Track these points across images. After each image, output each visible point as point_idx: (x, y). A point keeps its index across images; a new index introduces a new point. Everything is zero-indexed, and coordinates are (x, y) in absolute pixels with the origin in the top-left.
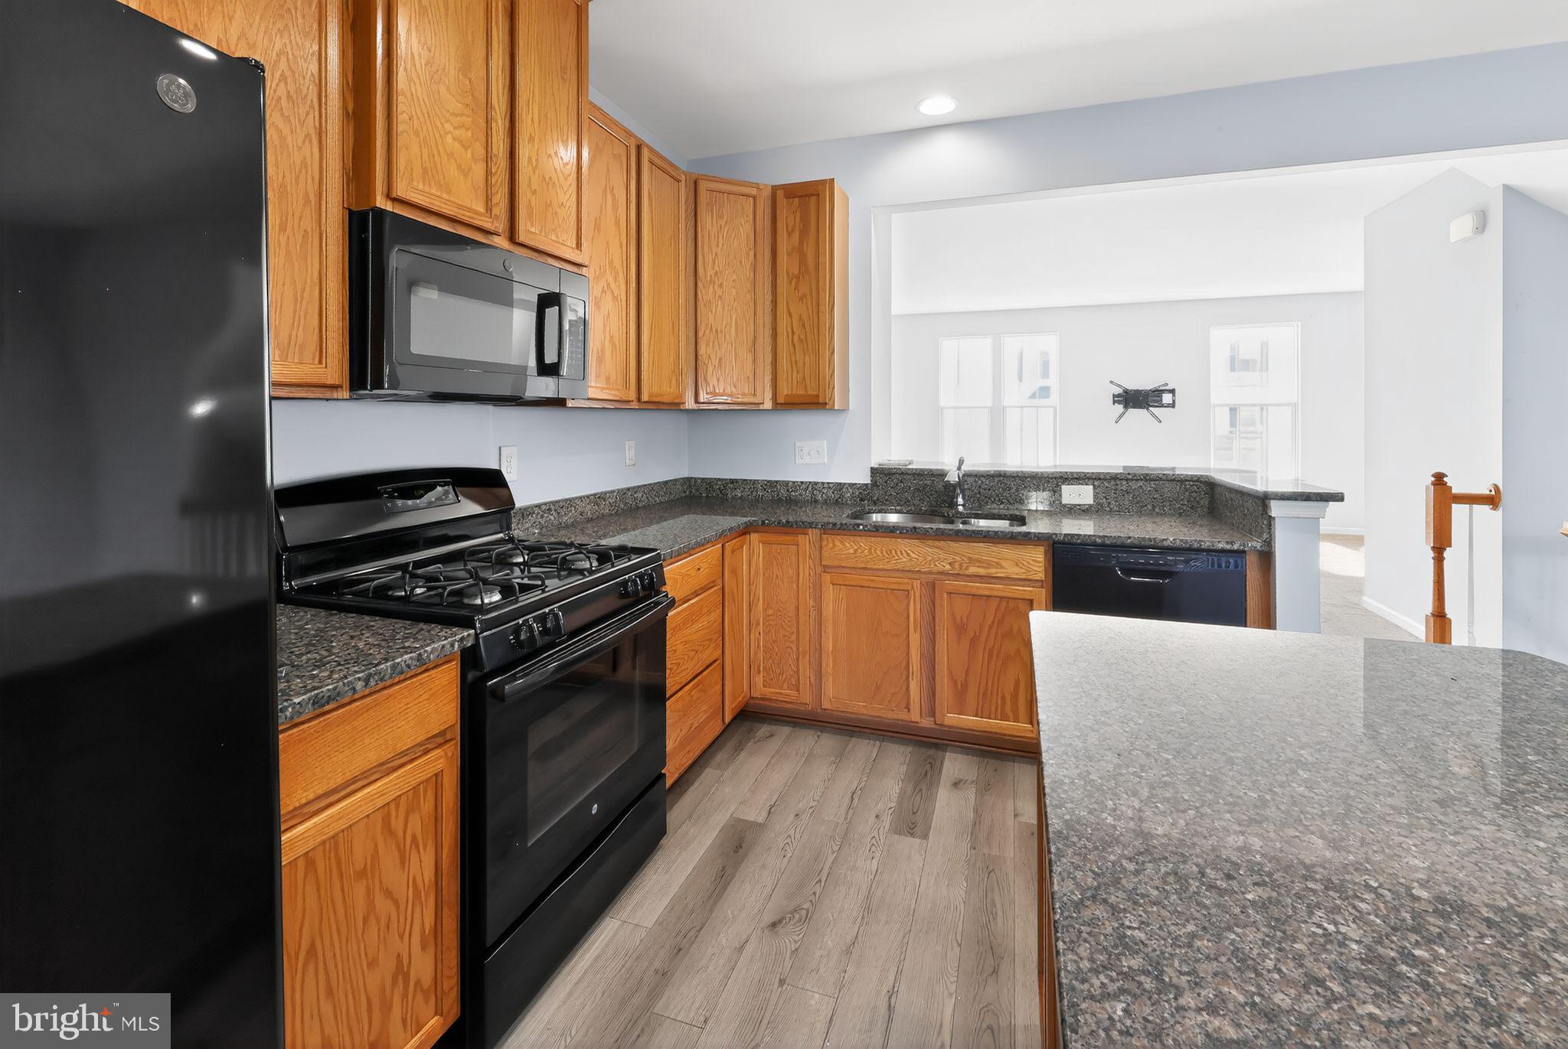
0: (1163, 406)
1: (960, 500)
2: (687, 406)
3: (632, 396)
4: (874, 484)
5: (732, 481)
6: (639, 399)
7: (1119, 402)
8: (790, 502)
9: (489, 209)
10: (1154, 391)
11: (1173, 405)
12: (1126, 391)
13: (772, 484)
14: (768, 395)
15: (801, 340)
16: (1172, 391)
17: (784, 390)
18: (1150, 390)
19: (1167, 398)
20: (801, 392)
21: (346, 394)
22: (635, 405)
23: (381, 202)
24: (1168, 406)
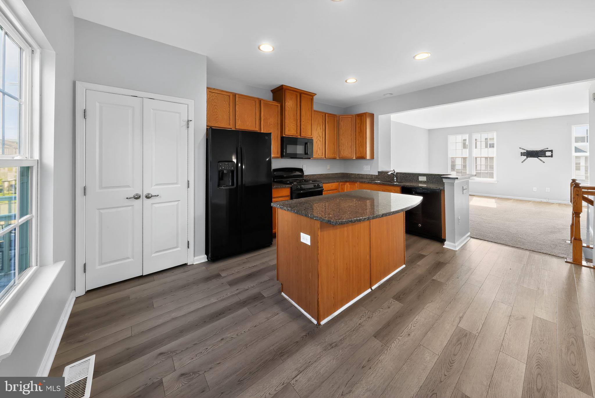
0: (546, 157)
1: (395, 179)
2: (337, 159)
3: (323, 157)
4: (379, 175)
5: (351, 174)
6: (325, 157)
7: (524, 155)
8: (362, 178)
9: (297, 132)
10: (541, 151)
11: (552, 156)
12: (527, 151)
13: (359, 174)
14: (355, 156)
15: (360, 145)
16: (551, 151)
17: (357, 155)
18: (540, 151)
19: (549, 154)
20: (361, 155)
21: (280, 158)
22: (325, 158)
23: (284, 136)
24: (549, 156)
